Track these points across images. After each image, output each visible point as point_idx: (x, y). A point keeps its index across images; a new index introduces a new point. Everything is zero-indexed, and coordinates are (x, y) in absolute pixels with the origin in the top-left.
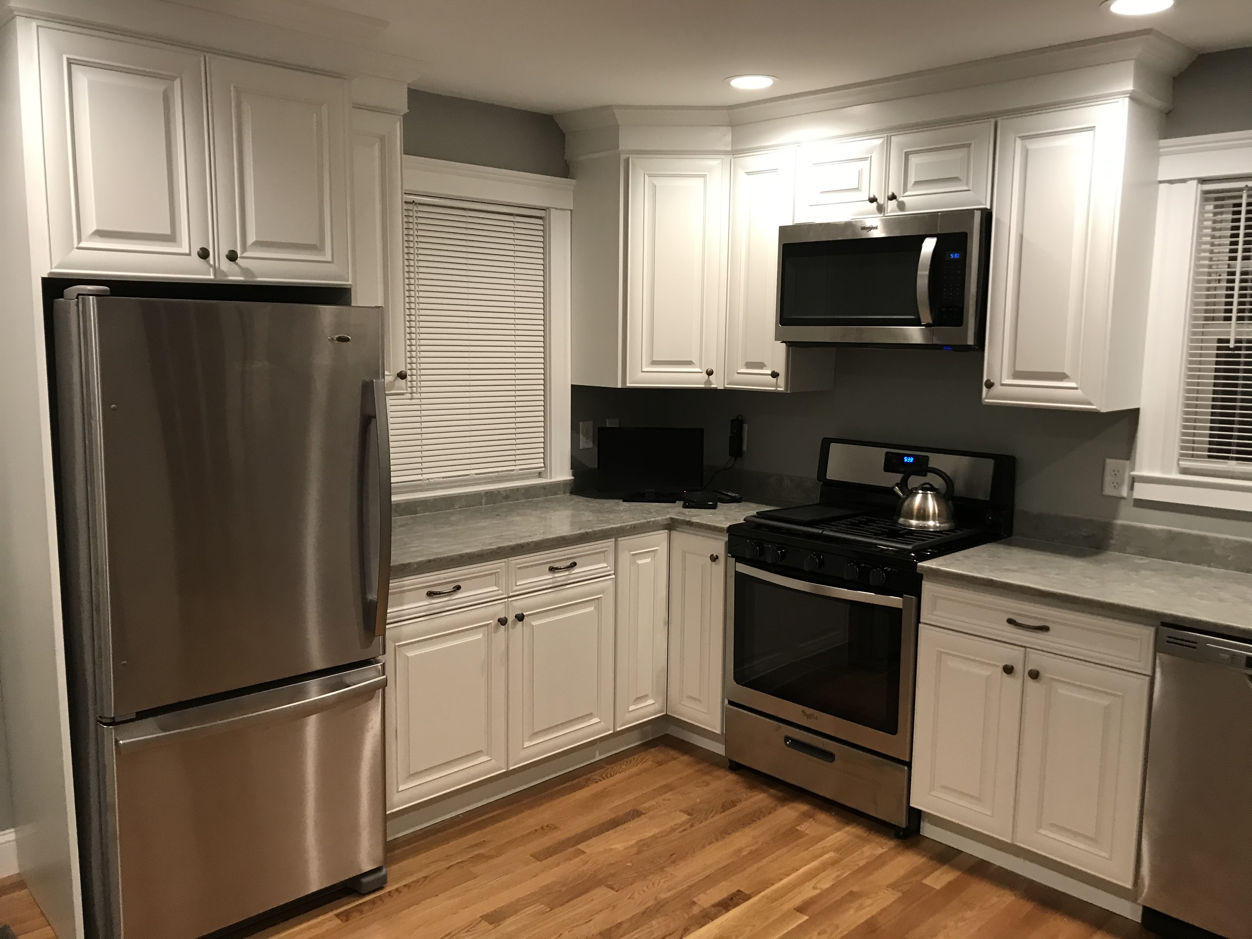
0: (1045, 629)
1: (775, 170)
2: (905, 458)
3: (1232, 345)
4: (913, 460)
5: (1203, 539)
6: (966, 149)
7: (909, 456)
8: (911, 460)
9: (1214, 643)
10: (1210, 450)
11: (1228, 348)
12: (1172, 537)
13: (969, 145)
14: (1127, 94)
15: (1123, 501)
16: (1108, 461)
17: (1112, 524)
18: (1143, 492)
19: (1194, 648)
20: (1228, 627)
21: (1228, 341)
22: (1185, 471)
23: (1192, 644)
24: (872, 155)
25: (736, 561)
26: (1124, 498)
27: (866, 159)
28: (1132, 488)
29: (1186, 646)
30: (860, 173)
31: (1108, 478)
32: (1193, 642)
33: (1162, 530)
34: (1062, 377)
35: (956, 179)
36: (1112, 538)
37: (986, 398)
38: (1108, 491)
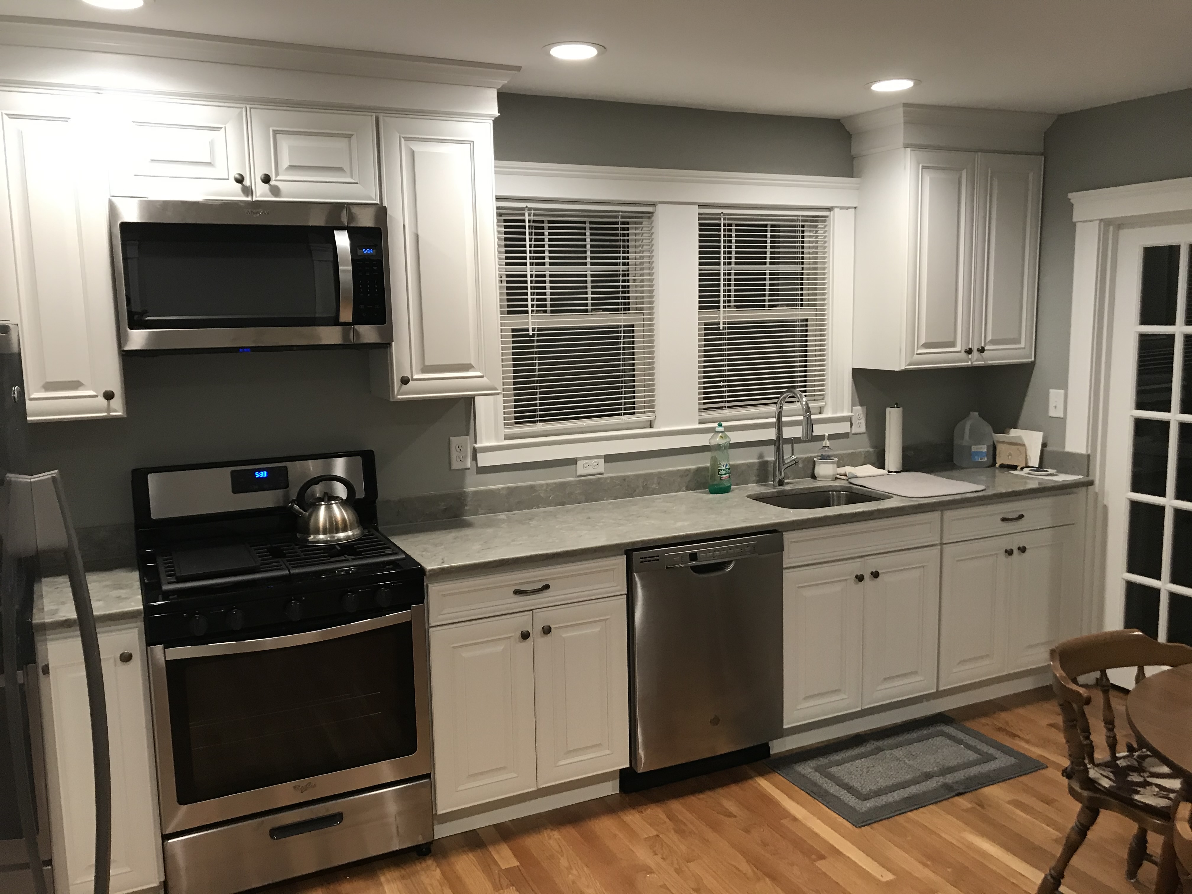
0: (546, 587)
1: (65, 119)
2: (256, 474)
3: (531, 333)
4: (267, 474)
5: (532, 487)
6: (346, 140)
7: (259, 470)
8: (264, 474)
9: (669, 552)
10: (516, 418)
11: (528, 336)
12: (511, 491)
13: (350, 136)
14: (492, 117)
15: (467, 471)
16: (453, 439)
17: (464, 492)
18: (484, 460)
19: (658, 560)
20: (675, 537)
21: (528, 330)
22: (507, 437)
23: (656, 558)
24: (226, 126)
25: (165, 648)
26: (469, 469)
27: (218, 129)
28: (475, 458)
29: (653, 561)
30: (212, 144)
31: (454, 454)
32: (656, 556)
33: (503, 488)
34: (467, 367)
35: (339, 169)
36: (466, 505)
37: (398, 395)
38: (456, 465)
